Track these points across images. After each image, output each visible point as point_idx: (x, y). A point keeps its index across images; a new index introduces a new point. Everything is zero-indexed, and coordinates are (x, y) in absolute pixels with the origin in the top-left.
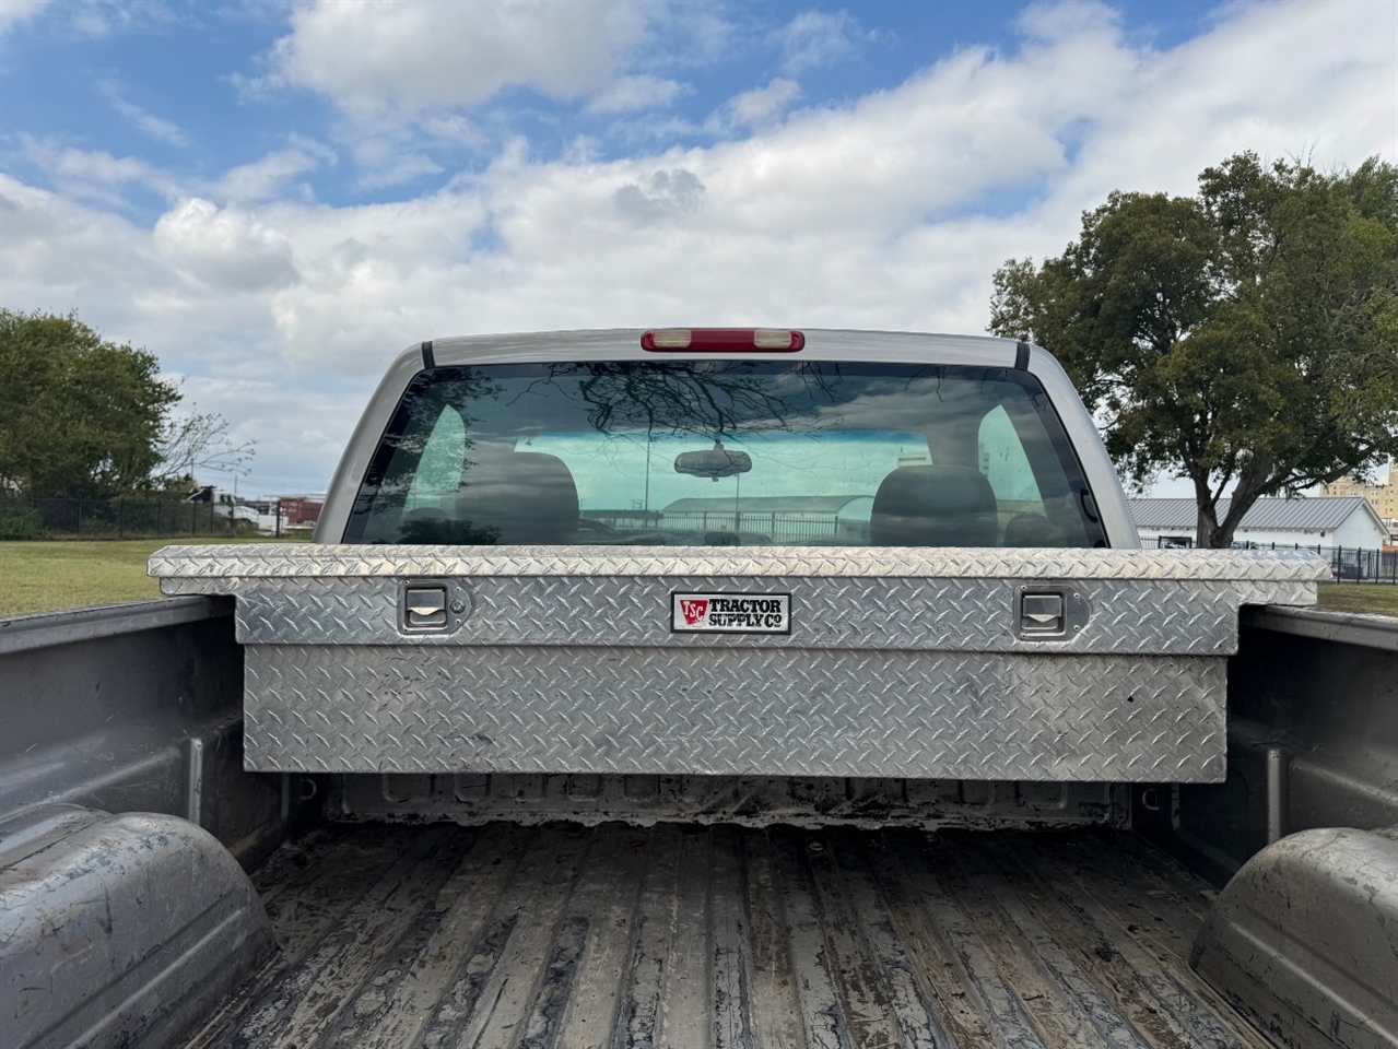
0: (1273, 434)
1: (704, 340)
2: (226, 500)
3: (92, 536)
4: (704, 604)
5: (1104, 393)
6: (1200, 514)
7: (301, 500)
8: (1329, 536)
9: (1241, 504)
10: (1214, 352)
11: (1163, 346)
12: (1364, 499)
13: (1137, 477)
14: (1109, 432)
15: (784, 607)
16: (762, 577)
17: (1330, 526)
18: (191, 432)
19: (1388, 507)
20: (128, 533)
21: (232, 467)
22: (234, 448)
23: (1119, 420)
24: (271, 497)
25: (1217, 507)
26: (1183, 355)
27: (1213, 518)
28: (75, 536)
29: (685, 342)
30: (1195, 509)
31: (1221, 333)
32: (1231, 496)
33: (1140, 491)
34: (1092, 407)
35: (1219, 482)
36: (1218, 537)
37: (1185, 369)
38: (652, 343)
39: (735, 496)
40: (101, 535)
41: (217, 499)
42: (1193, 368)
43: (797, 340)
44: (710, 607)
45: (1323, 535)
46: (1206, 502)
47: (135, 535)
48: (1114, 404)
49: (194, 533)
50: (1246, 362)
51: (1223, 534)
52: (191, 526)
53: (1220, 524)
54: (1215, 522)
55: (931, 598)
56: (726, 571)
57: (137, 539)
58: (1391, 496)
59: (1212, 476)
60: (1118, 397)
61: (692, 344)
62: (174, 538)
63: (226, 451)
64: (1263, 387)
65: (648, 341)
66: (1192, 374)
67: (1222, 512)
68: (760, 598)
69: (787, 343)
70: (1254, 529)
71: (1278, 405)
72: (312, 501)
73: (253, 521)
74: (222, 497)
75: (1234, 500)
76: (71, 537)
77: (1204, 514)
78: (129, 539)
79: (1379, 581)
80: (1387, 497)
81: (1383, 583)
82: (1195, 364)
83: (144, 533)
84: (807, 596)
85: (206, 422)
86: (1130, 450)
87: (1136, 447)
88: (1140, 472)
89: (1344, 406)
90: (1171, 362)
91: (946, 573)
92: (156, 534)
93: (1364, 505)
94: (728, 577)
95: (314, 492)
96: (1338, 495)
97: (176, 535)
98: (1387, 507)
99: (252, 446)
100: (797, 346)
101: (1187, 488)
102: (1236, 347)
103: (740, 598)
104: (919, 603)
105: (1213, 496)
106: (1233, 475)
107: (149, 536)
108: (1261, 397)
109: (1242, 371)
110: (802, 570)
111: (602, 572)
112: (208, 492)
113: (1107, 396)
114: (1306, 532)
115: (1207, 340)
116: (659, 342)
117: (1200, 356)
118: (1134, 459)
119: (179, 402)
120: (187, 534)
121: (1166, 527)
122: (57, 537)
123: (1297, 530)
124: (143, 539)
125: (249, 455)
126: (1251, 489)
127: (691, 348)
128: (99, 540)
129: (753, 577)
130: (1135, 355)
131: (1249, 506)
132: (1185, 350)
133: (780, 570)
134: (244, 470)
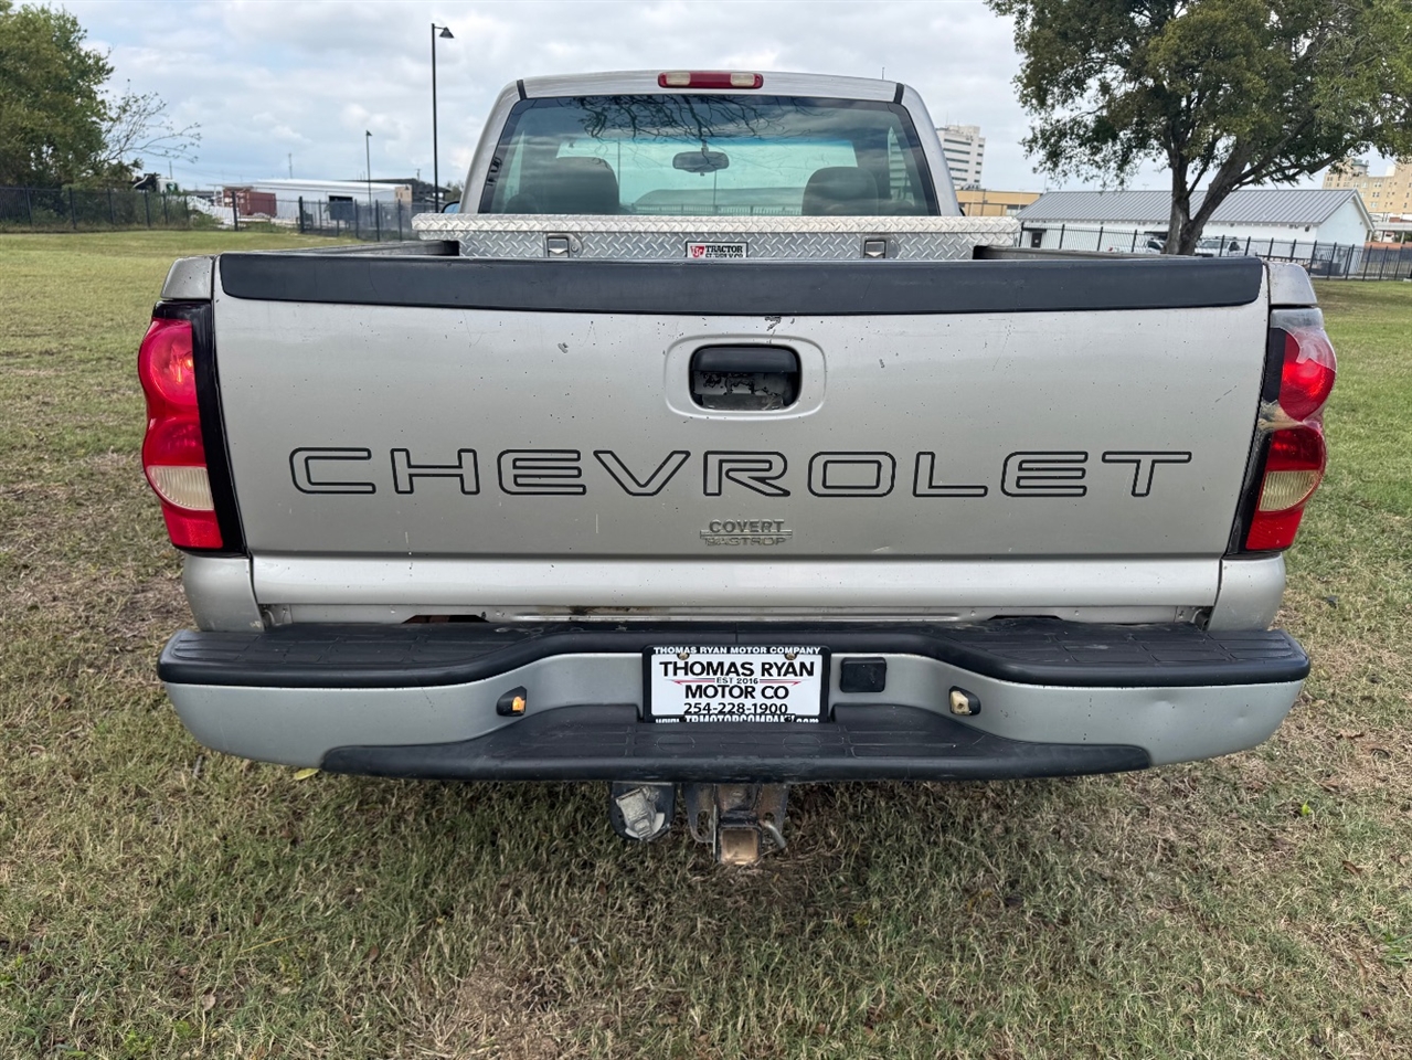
0: (1253, 123)
1: (699, 80)
2: (172, 188)
3: (46, 228)
4: (702, 248)
5: (1097, 72)
6: (1173, 207)
7: (247, 190)
8: (1313, 231)
9: (1216, 196)
10: (1206, 36)
11: (1159, 21)
12: (1356, 191)
13: (1121, 168)
14: (1097, 116)
15: (744, 249)
16: (733, 233)
17: (1316, 221)
18: (128, 114)
19: (1389, 201)
20: (81, 225)
21: (177, 153)
22: (175, 132)
23: (1108, 106)
24: (215, 186)
25: (1192, 198)
26: (1176, 37)
27: (1186, 211)
28: (28, 229)
29: (686, 81)
30: (1169, 200)
31: (1217, 13)
32: (1207, 188)
33: (1122, 183)
34: (1083, 89)
35: (1197, 172)
36: (1188, 230)
37: (1176, 53)
38: (665, 82)
39: (712, 187)
40: (54, 227)
41: (163, 188)
42: (1184, 52)
43: (758, 81)
44: (706, 250)
45: (1307, 230)
46: (1181, 194)
47: (89, 228)
48: (1105, 88)
49: (149, 225)
50: (1236, 47)
51: (1193, 227)
52: (146, 218)
53: (1192, 217)
54: (1188, 215)
55: (819, 244)
56: (714, 230)
57: (93, 232)
58: (1394, 188)
59: (1191, 166)
60: (1108, 80)
61: (691, 83)
62: (129, 230)
63: (167, 135)
64: (1249, 75)
65: (663, 80)
66: (1182, 58)
67: (1196, 204)
68: (732, 245)
69: (751, 82)
70: (1240, 223)
71: (1261, 94)
72: (260, 191)
73: (204, 212)
74: (168, 186)
75: (1209, 192)
76: (25, 229)
77: (1177, 206)
78: (84, 232)
79: (1367, 278)
80: (1389, 190)
81: (1370, 280)
82: (1186, 48)
83: (98, 225)
84: (756, 244)
85: (141, 102)
86: (1115, 138)
87: (1121, 134)
88: (1124, 161)
89: (1326, 95)
90: (1163, 45)
91: (828, 230)
92: (110, 227)
93: (1354, 198)
94: (716, 233)
95: (260, 180)
96: (1341, 187)
97: (131, 227)
98: (1387, 200)
99: (195, 131)
100: (758, 84)
101: (1166, 181)
102: (1229, 29)
103: (721, 245)
104: (813, 247)
105: (1189, 187)
106: (1211, 165)
107: (103, 228)
108: (1246, 85)
109: (1231, 56)
110: (755, 229)
111: (650, 230)
112: (152, 180)
113: (1100, 76)
114: (1291, 226)
115: (1201, 22)
116: (670, 81)
117: (1192, 40)
118: (1118, 147)
119: (111, 75)
120: (141, 226)
121: (1152, 222)
122: (10, 229)
123: (1283, 224)
124: (98, 231)
125: (194, 141)
126: (1227, 181)
127: (690, 86)
128: (54, 232)
129: (728, 233)
130: (1131, 32)
131: (1222, 198)
132: (1178, 31)
133: (742, 229)
134: (190, 157)
